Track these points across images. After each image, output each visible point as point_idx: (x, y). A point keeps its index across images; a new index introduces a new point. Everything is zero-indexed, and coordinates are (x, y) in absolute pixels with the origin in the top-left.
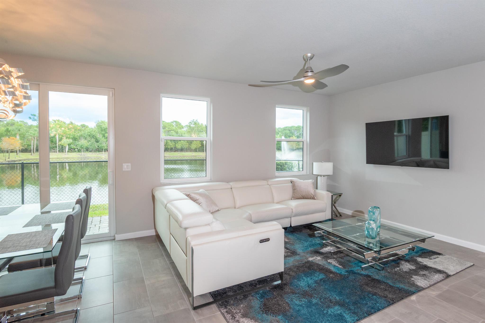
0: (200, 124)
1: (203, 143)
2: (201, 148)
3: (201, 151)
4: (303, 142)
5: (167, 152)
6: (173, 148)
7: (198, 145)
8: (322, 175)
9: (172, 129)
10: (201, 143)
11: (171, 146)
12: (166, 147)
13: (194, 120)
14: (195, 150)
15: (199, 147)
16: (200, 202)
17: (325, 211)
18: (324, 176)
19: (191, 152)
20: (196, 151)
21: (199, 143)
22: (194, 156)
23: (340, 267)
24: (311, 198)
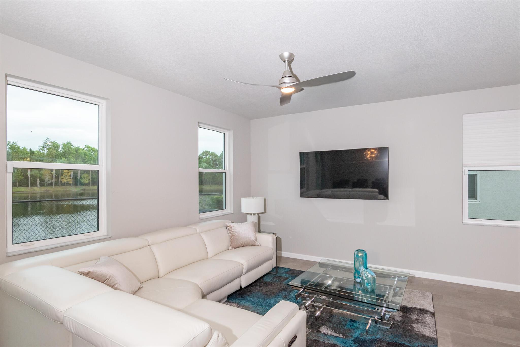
1: (27, 174)
3: (24, 185)
4: (225, 173)
7: (18, 178)
8: (252, 213)
15: (20, 180)
16: (113, 282)
17: (272, 259)
18: (254, 214)
23: (341, 336)
24: (252, 245)
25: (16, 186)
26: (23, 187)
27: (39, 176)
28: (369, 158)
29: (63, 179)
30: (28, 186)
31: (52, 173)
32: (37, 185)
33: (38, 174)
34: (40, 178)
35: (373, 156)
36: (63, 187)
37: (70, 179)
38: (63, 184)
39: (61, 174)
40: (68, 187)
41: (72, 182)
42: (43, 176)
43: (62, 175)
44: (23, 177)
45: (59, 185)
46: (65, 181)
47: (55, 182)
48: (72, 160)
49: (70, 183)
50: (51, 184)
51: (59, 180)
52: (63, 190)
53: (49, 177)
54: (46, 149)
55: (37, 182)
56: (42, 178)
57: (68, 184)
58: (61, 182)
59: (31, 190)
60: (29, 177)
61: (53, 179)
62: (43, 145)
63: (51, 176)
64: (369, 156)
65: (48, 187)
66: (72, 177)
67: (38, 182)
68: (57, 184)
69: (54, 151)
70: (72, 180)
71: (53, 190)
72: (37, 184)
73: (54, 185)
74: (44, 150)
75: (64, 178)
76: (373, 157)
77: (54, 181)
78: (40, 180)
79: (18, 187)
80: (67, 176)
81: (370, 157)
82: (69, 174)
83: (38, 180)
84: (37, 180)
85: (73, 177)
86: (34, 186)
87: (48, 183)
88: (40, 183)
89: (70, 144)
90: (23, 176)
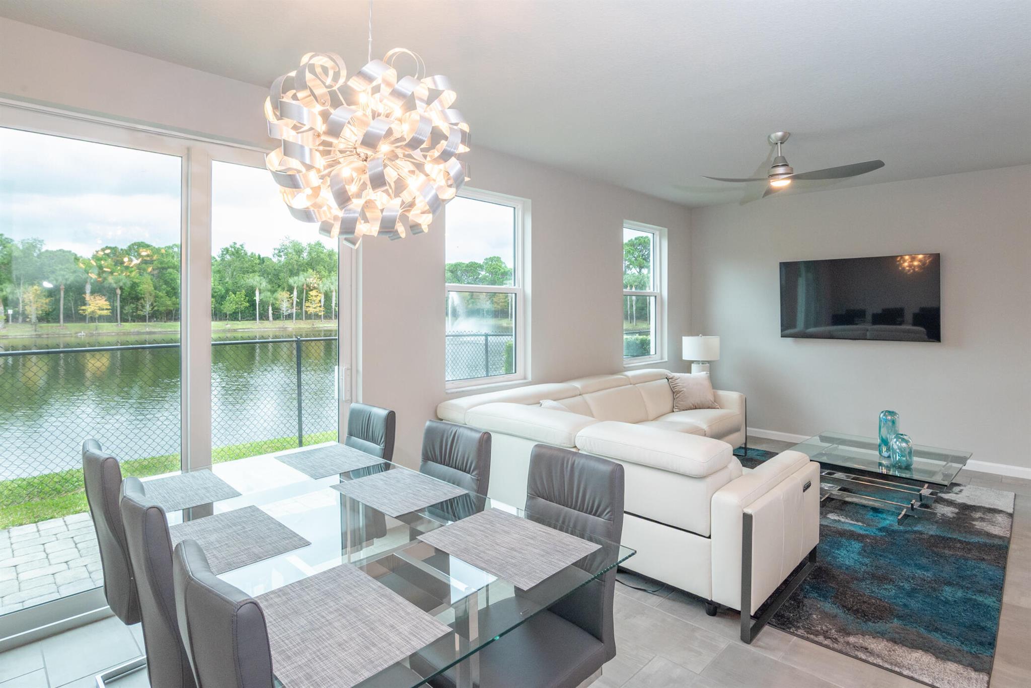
0: (249, 254)
2: (247, 311)
4: (649, 294)
5: (157, 321)
6: (171, 311)
8: (697, 361)
9: (170, 265)
10: (247, 298)
11: (167, 306)
12: (156, 308)
13: (235, 243)
14: (234, 317)
18: (702, 363)
19: (220, 320)
20: (236, 319)
21: (242, 299)
22: (229, 331)
23: (860, 524)
24: (709, 408)
25: (238, 320)
26: (247, 320)
27: (271, 302)
28: (907, 268)
29: (309, 307)
30: (255, 319)
31: (292, 296)
32: (268, 317)
33: (270, 298)
34: (273, 305)
35: (916, 263)
36: (309, 321)
37: (320, 307)
38: (309, 317)
39: (306, 297)
40: (317, 321)
41: (322, 313)
42: (277, 302)
43: (307, 300)
44: (248, 304)
45: (301, 319)
46: (311, 310)
47: (296, 312)
48: (323, 273)
49: (320, 314)
50: (289, 317)
51: (301, 308)
52: (309, 327)
53: (287, 303)
54: (282, 254)
55: (268, 313)
56: (276, 305)
57: (317, 316)
58: (306, 312)
59: (261, 326)
60: (257, 303)
61: (293, 308)
62: (280, 248)
63: (291, 301)
64: (906, 264)
65: (286, 321)
66: (322, 304)
67: (270, 312)
68: (299, 317)
69: (296, 257)
70: (322, 309)
71: (292, 326)
72: (268, 315)
73: (294, 319)
74: (281, 256)
75: (310, 305)
76: (915, 267)
77: (294, 311)
78: (273, 310)
79: (241, 320)
80: (314, 301)
81: (910, 266)
82: (319, 298)
83: (270, 308)
84: (268, 310)
85: (324, 304)
86: (264, 320)
87: (285, 314)
88: (273, 314)
89: (320, 244)
90: (248, 301)
